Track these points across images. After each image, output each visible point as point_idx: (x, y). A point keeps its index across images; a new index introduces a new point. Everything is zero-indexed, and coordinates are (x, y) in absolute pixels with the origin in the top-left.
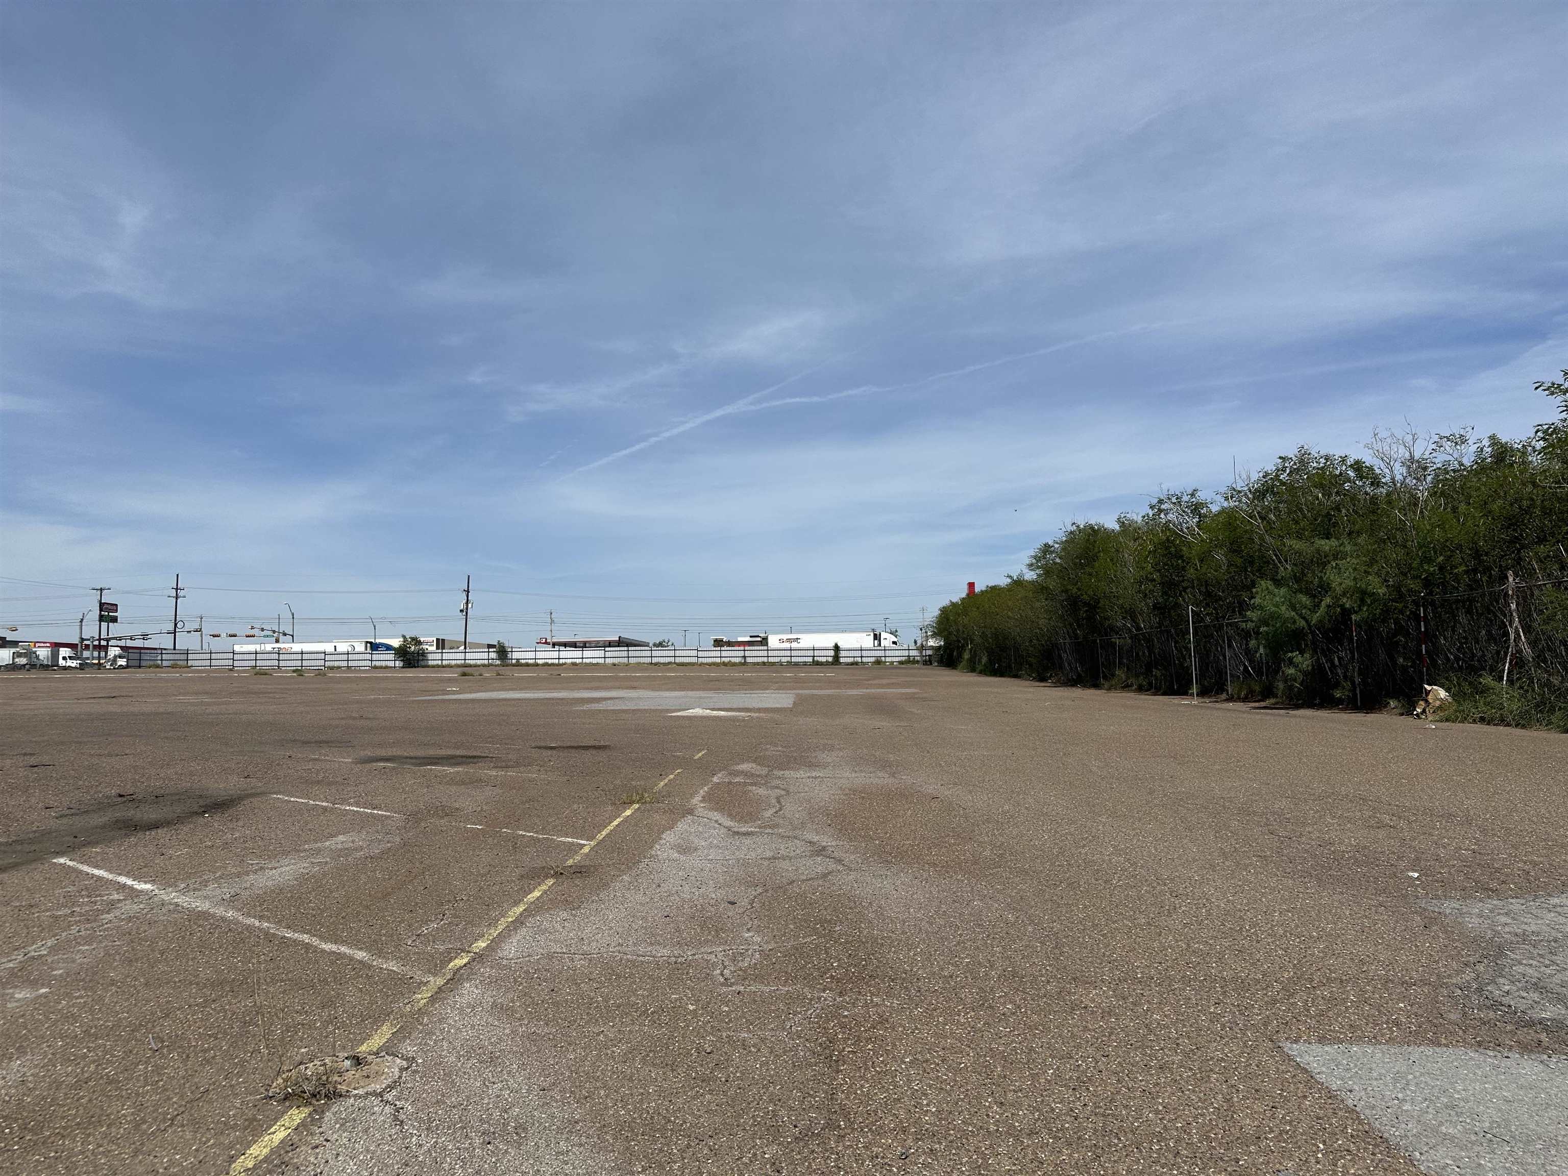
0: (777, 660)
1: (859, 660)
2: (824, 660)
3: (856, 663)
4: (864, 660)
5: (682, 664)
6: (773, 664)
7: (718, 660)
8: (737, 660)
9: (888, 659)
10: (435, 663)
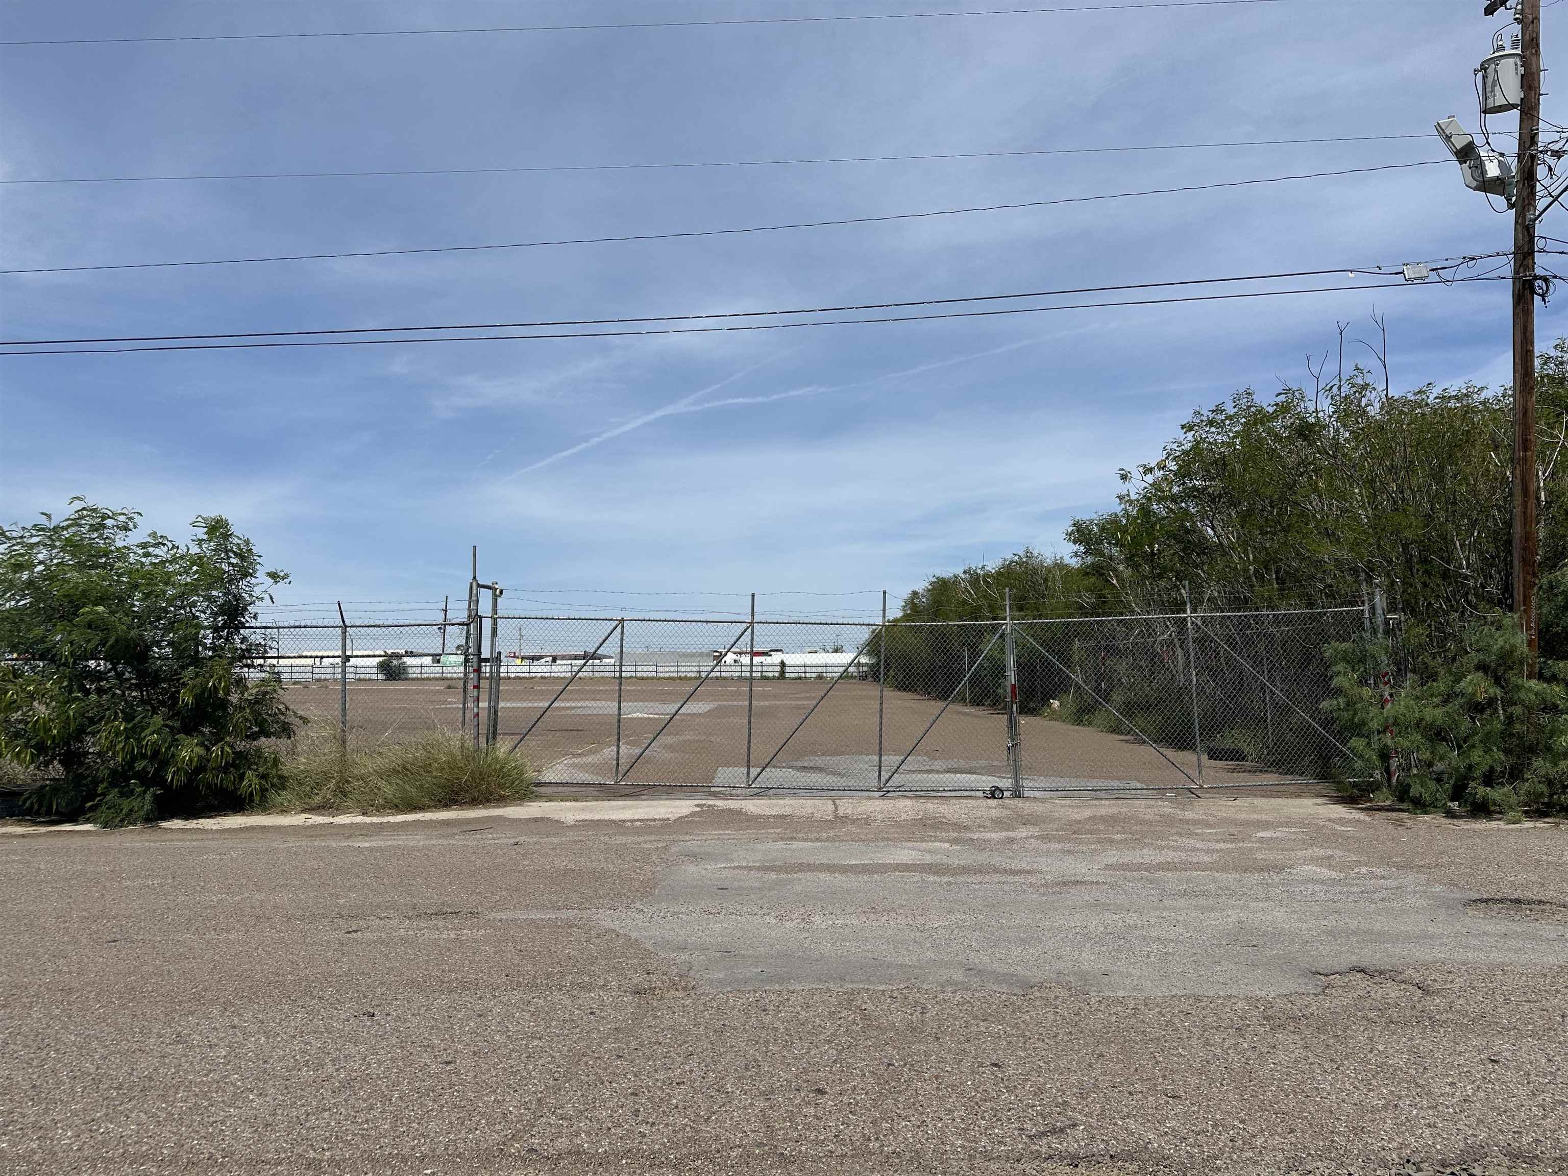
0: (728, 675)
1: (803, 675)
2: (771, 675)
3: (800, 678)
4: (808, 675)
5: (642, 678)
6: (725, 678)
7: (675, 675)
8: (693, 675)
9: (829, 675)
10: (415, 676)
